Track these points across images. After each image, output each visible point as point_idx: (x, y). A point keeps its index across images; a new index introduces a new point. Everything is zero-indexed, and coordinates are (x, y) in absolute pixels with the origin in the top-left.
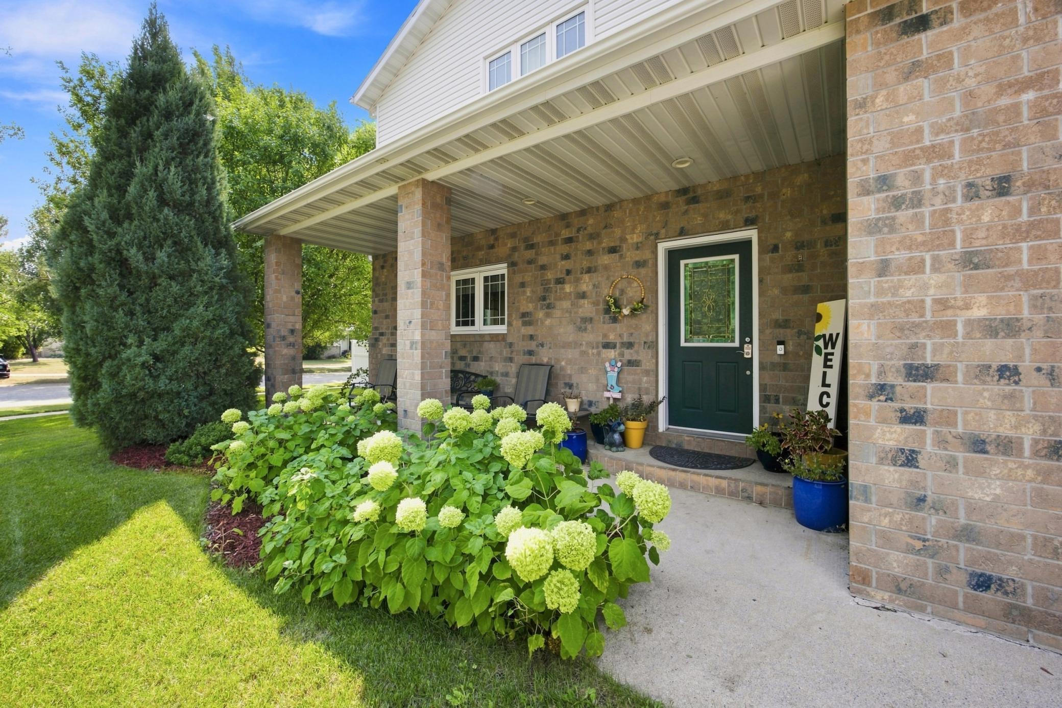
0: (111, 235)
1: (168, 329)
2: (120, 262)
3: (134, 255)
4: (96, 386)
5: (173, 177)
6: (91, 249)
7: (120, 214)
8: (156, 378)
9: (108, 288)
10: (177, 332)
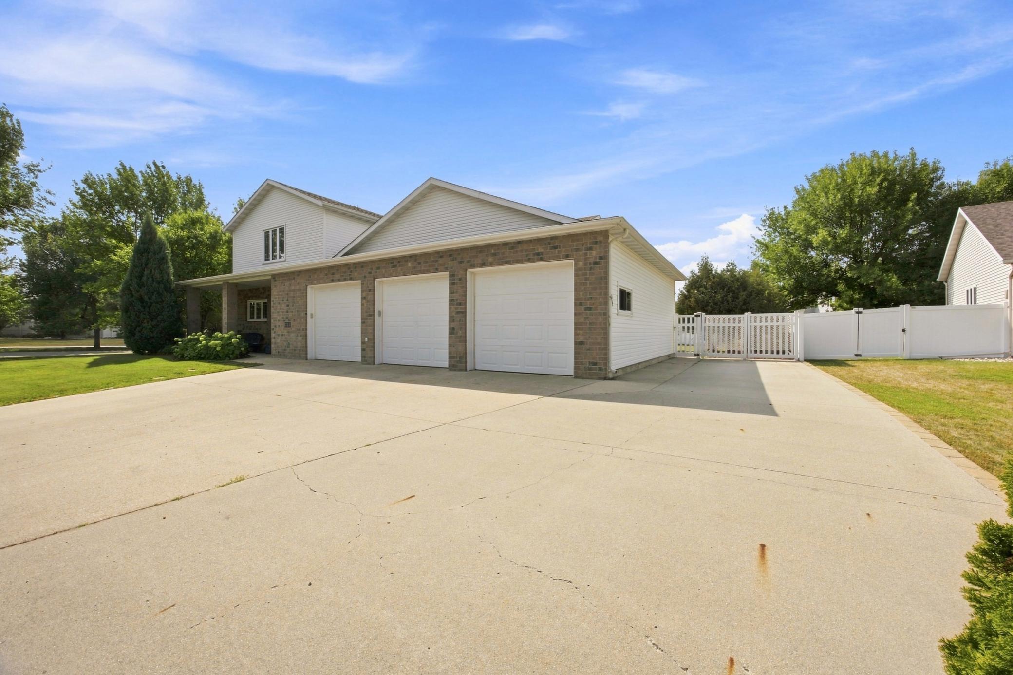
0: (138, 292)
1: (156, 319)
2: (141, 300)
3: (146, 298)
4: (134, 335)
5: (157, 274)
6: (132, 296)
7: (141, 285)
8: (153, 332)
9: (138, 306)
10: (159, 319)
